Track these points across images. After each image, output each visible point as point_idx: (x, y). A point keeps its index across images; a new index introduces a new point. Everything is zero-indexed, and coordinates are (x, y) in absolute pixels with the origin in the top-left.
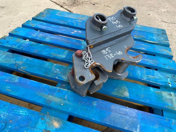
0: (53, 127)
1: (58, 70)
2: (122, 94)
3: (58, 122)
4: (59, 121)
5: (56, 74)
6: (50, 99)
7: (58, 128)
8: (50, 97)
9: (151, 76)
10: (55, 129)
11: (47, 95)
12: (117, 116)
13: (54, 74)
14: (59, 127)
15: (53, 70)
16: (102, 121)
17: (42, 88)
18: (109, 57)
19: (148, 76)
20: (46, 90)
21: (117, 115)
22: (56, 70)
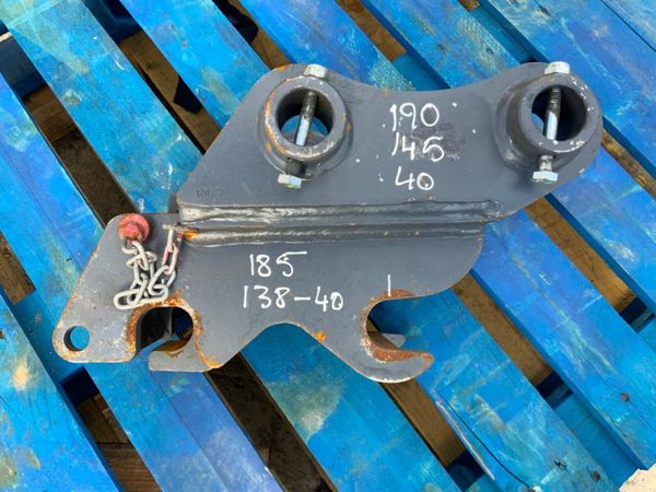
0: (8, 379)
1: (170, 172)
2: (297, 412)
3: (30, 373)
4: (35, 371)
5: (152, 185)
6: (63, 277)
7: (18, 390)
8: (69, 271)
9: (492, 413)
10: (8, 387)
11: (66, 256)
12: (204, 476)
13: (144, 184)
14: (23, 388)
15: (156, 160)
16: (146, 455)
17: (70, 218)
18: (262, 297)
19: (475, 405)
20: (78, 236)
21: (207, 471)
22: (163, 168)
